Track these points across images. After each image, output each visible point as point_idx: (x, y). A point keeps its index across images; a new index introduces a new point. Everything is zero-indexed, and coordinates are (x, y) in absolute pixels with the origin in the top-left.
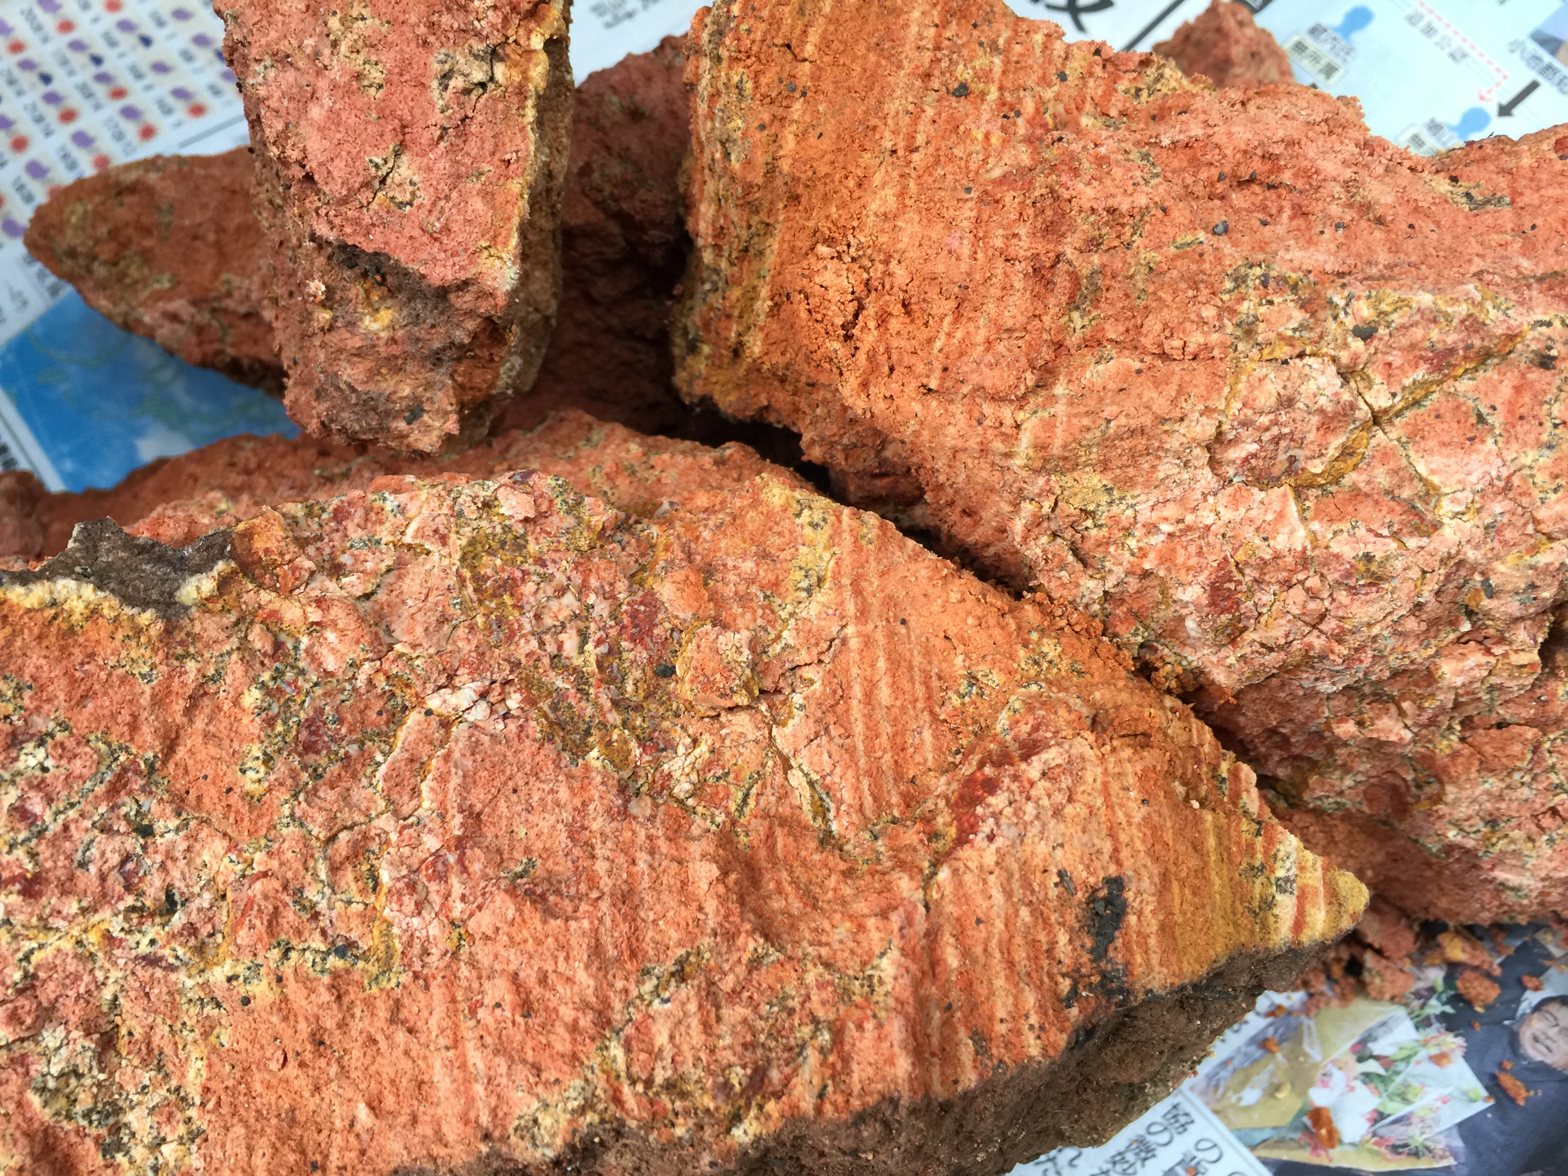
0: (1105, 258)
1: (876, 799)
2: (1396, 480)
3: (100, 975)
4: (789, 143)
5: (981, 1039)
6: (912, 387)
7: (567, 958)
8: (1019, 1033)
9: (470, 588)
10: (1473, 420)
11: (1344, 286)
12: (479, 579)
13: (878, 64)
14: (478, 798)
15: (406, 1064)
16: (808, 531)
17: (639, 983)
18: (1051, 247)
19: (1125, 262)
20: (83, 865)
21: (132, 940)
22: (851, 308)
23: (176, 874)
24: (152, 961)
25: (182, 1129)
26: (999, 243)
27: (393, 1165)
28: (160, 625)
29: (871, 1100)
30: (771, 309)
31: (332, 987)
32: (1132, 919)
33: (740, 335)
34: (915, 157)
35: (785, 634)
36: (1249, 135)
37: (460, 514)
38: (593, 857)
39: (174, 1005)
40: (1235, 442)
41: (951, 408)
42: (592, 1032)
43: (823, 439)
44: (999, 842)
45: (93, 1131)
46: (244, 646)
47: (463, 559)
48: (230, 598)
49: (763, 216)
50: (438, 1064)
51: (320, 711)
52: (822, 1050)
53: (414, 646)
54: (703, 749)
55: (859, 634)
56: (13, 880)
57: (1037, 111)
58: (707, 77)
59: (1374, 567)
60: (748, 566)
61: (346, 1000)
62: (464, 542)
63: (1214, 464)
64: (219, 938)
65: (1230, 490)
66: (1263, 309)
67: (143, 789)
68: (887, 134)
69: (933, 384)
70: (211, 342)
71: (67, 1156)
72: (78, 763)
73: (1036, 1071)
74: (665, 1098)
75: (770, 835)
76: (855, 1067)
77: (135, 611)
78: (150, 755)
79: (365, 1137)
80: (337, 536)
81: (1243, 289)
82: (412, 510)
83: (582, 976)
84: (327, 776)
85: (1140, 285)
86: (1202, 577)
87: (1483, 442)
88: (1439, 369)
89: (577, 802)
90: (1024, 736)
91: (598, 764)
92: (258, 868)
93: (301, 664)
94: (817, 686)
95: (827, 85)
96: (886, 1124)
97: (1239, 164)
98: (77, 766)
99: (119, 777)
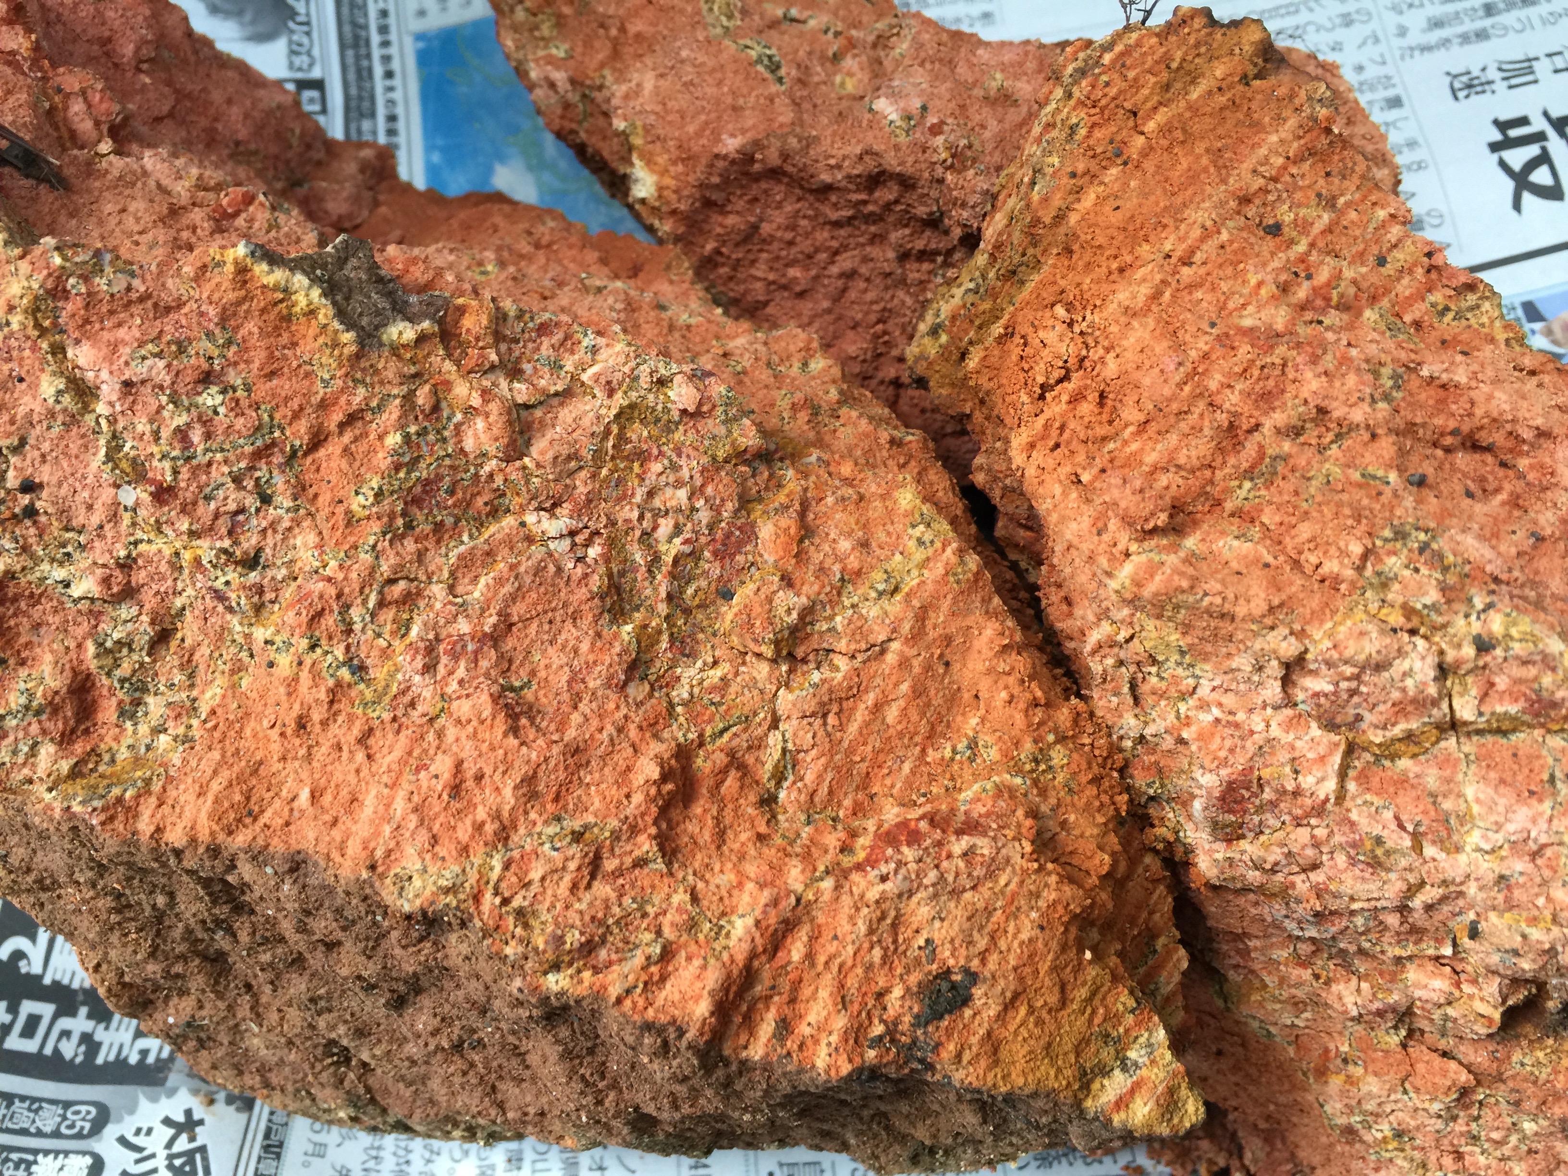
0: (1294, 450)
1: (831, 792)
2: (1445, 788)
3: (180, 586)
4: (1089, 200)
5: (784, 1027)
6: (1065, 470)
7: (504, 773)
8: (817, 1042)
9: (610, 443)
10: (1546, 777)
11: (1493, 592)
12: (622, 438)
13: (1205, 170)
14: (517, 610)
15: (352, 778)
16: (912, 544)
17: (546, 823)
18: (1256, 413)
19: (1309, 463)
20: (208, 498)
21: (213, 573)
22: (1057, 374)
23: (270, 541)
24: (220, 596)
25: (181, 730)
26: (1213, 385)
27: (300, 847)
28: (354, 348)
29: (663, 1019)
30: (1001, 336)
31: (332, 691)
32: (968, 1013)
33: (971, 343)
34: (1185, 271)
35: (838, 619)
36: (1507, 407)
37: (636, 379)
38: (576, 707)
39: (220, 638)
40: (1314, 673)
41: (1084, 507)
42: (490, 838)
43: (990, 470)
44: (889, 886)
45: (120, 695)
46: (409, 398)
47: (618, 416)
48: (421, 354)
49: (1038, 251)
50: (373, 793)
51: (439, 478)
52: (648, 958)
53: (539, 465)
54: (715, 675)
55: (901, 653)
56: (152, 482)
57: (1328, 284)
58: (1053, 105)
59: (1379, 852)
60: (845, 545)
61: (336, 706)
62: (626, 403)
63: (1286, 681)
64: (276, 607)
65: (1289, 712)
66: (1407, 573)
67: (280, 466)
68: (1172, 238)
69: (1085, 478)
70: (572, 120)
71: (94, 701)
72: (241, 420)
73: (812, 1079)
74: (511, 920)
75: (724, 771)
76: (668, 986)
77: (341, 327)
78: (297, 443)
79: (296, 814)
80: (530, 345)
81: (1399, 545)
82: (603, 355)
83: (508, 792)
84: (418, 530)
85: (1312, 491)
86: (1224, 772)
87: (1540, 801)
88: (1537, 715)
89: (591, 658)
90: (975, 815)
91: (626, 638)
92: (328, 572)
93: (446, 433)
94: (839, 676)
95: (1149, 165)
96: (665, 1044)
97: (1482, 428)
98: (240, 423)
99: (267, 447)
